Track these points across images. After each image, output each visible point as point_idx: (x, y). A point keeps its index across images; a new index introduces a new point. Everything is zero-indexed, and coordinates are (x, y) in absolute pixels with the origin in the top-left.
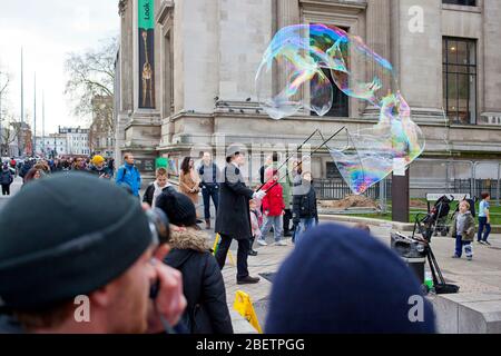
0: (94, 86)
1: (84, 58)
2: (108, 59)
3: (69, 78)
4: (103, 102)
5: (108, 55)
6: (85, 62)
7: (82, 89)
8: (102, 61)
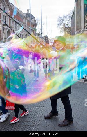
0: (65, 25)
1: (62, 17)
2: (69, 17)
3: (59, 23)
4: (68, 29)
5: (69, 16)
6: (63, 18)
7: (62, 26)
8: (67, 18)
